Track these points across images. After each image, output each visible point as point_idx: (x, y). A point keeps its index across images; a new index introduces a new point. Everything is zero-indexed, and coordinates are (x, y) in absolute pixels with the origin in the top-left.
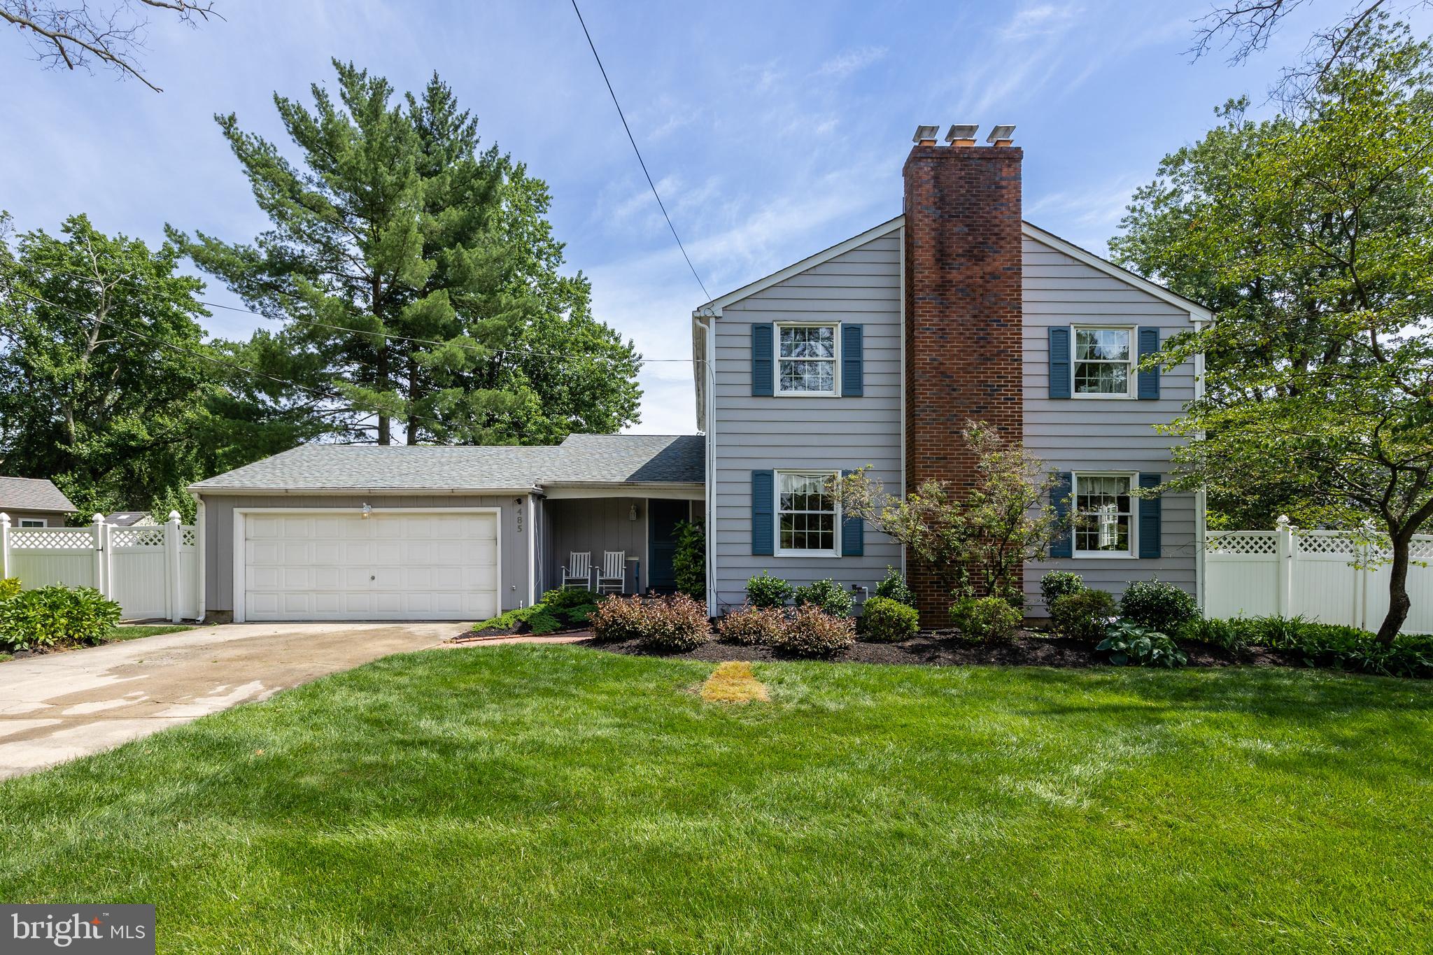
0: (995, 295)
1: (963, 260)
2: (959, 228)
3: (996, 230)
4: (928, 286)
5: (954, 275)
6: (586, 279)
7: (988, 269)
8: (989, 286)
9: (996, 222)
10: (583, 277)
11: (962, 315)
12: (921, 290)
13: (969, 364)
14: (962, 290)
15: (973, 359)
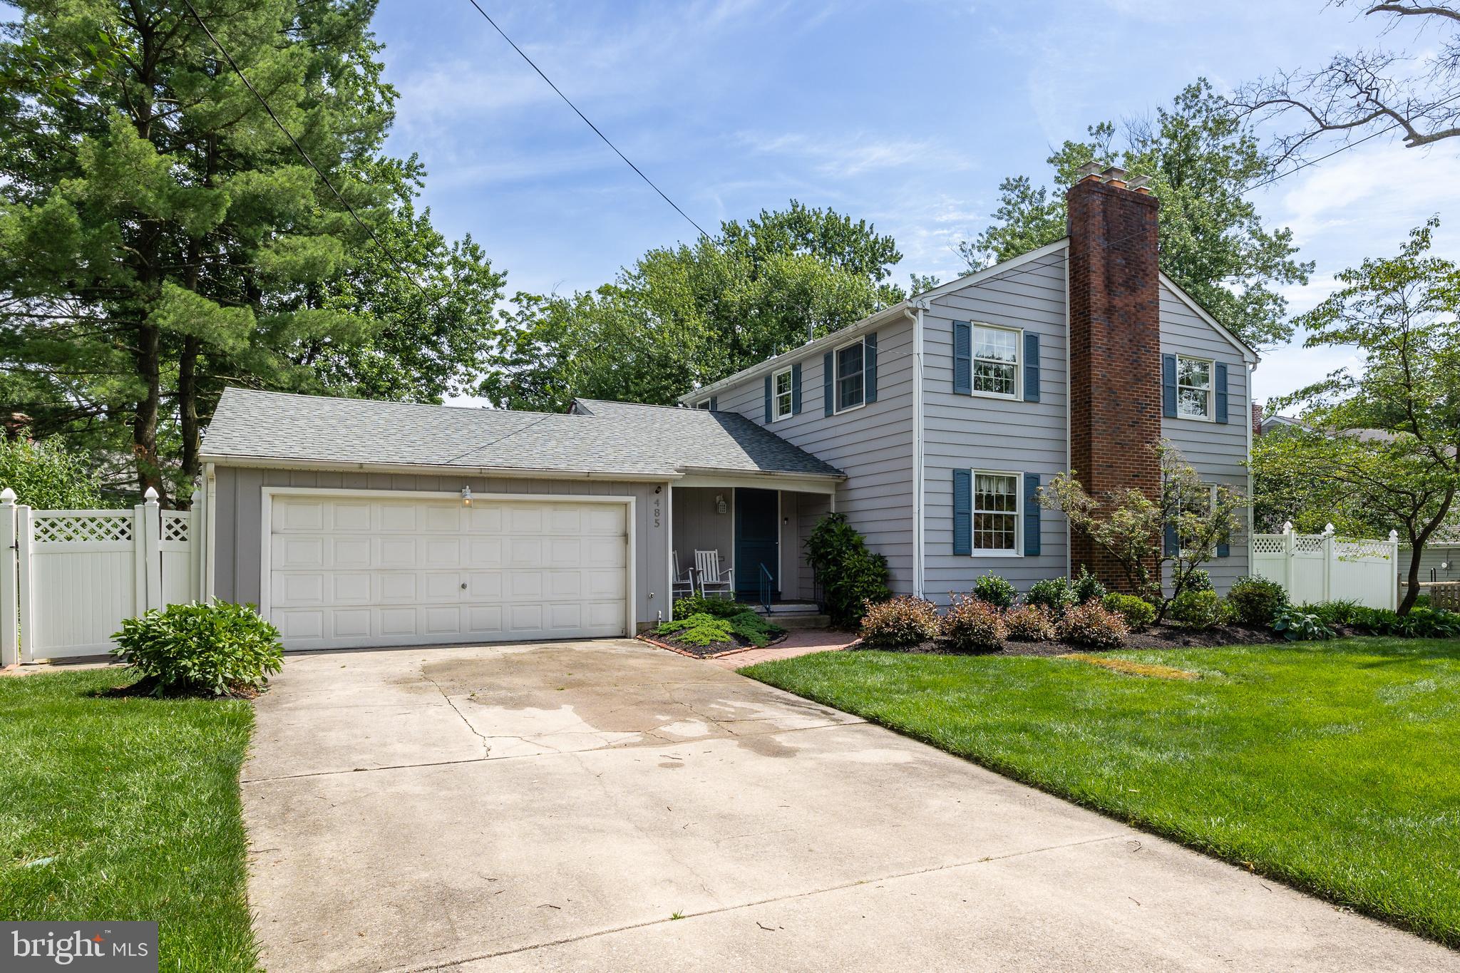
0: (1143, 324)
1: (1123, 289)
2: (1120, 261)
3: (1143, 266)
4: (1100, 309)
5: (1118, 302)
6: (422, 166)
7: (1139, 300)
8: (1139, 315)
9: (1143, 259)
10: (417, 163)
11: (1122, 338)
12: (1095, 311)
13: (1127, 383)
14: (1122, 316)
15: (1129, 378)
